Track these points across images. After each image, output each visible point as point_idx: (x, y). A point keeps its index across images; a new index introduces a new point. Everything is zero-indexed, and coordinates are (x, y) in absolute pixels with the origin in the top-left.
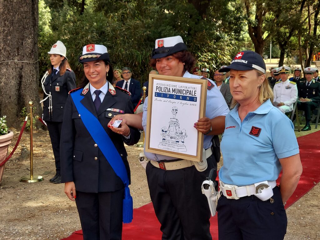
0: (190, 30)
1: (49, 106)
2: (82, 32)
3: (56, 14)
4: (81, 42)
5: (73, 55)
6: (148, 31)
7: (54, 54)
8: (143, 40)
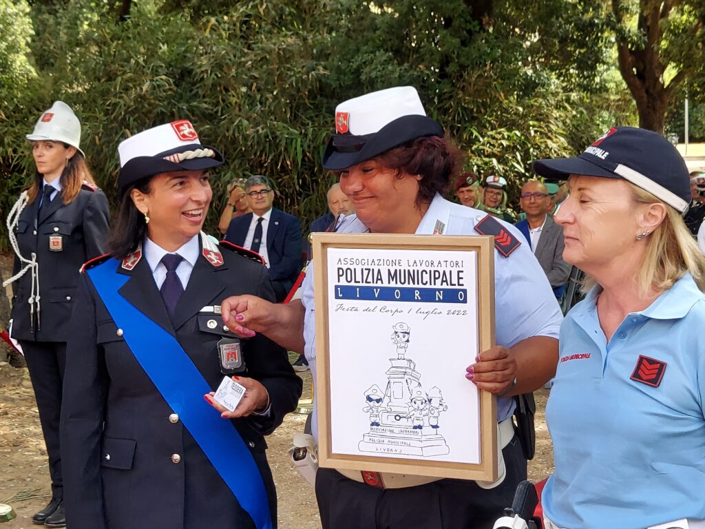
0: (445, 61)
1: (30, 296)
2: (125, 73)
3: (48, 20)
4: (122, 102)
5: (100, 140)
6: (321, 68)
7: (44, 141)
8: (307, 93)
